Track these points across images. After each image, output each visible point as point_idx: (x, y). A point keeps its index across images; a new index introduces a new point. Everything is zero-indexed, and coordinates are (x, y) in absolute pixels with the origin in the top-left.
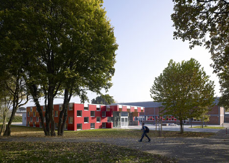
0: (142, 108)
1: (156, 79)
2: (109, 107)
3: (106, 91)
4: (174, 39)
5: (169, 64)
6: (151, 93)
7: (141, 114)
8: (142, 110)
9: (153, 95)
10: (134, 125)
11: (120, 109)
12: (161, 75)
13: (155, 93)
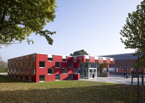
0: (112, 59)
1: (130, 15)
2: (76, 58)
7: (111, 65)
8: (111, 62)
10: (103, 77)
11: (86, 59)
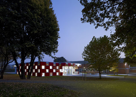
2: (61, 64)
3: (54, 54)
4: (82, 22)
5: (93, 39)
6: (82, 56)
9: (84, 57)
11: (66, 65)
12: (88, 45)
13: (85, 56)
